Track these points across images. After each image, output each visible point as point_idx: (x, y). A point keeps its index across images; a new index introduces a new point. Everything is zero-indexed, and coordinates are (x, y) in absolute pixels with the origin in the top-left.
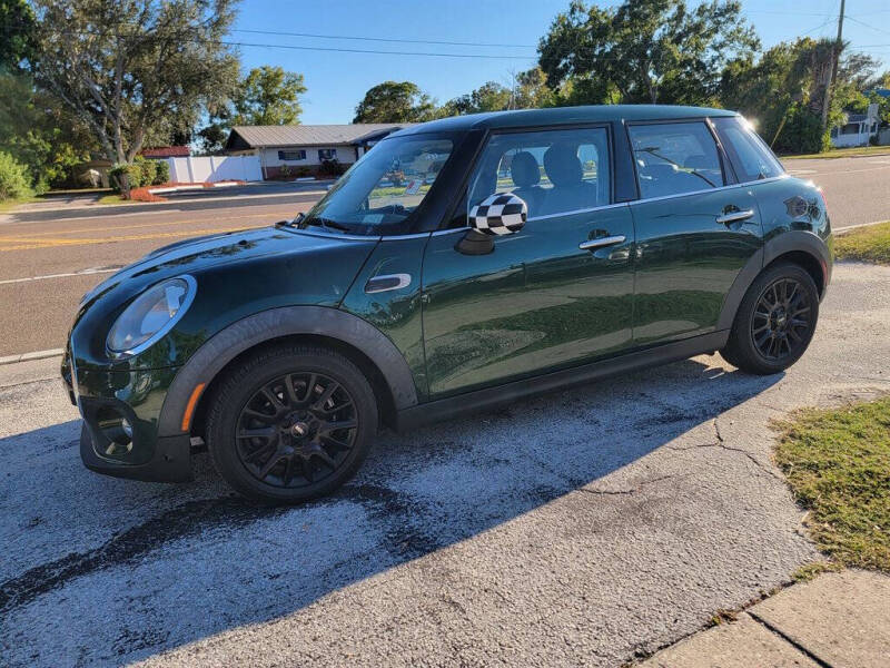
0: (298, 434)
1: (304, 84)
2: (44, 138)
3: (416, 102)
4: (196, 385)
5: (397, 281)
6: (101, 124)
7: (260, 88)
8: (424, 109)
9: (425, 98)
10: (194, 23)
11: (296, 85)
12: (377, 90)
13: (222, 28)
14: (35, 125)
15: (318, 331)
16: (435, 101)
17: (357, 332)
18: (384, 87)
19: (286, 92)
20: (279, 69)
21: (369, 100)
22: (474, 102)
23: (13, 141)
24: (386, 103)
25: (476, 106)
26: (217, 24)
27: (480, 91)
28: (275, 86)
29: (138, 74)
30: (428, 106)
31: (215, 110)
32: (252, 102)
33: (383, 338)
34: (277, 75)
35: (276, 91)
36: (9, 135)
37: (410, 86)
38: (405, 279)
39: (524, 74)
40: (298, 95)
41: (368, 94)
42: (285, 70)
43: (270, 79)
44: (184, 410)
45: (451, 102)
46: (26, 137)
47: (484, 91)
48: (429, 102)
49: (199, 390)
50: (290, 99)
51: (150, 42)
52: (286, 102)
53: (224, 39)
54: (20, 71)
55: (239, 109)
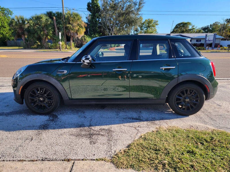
0: (41, 100)
1: (158, 23)
2: (99, 35)
3: (190, 27)
4: (21, 86)
5: (63, 72)
6: (110, 33)
7: (147, 24)
8: (192, 29)
9: (193, 26)
10: (133, 9)
11: (156, 23)
12: (179, 24)
13: (139, 10)
14: (98, 32)
15: (44, 79)
16: (196, 27)
17: (53, 81)
18: (181, 23)
19: (153, 25)
20: (153, 19)
21: (176, 27)
22: (210, 27)
23: (93, 36)
24: (181, 28)
25: (211, 29)
26: (138, 9)
27: (213, 24)
28: (151, 23)
29: (120, 21)
30: (194, 29)
31: (135, 29)
32: (144, 27)
33: (59, 84)
34: (151, 21)
35: (151, 25)
36: (92, 34)
37: (189, 23)
38: (65, 72)
39: (228, 19)
40: (156, 26)
41: (176, 25)
42: (154, 20)
43: (149, 22)
44: (19, 90)
45: (203, 27)
46: (95, 35)
47: (214, 24)
48: (194, 27)
49: (21, 87)
50: (154, 27)
51: (123, 14)
52: (153, 28)
53: (139, 13)
54: (96, 21)
55: (141, 29)
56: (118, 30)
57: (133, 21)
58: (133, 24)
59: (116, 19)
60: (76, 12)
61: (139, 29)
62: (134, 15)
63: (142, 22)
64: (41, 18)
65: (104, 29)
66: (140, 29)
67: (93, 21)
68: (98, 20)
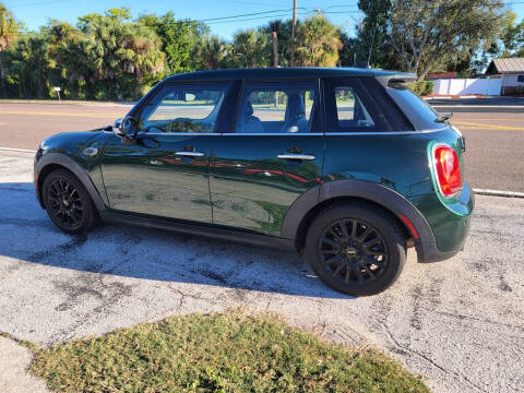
29: (441, 28)
31: (488, 48)
51: (453, 8)
54: (378, 32)
55: (506, 46)
56: (433, 53)
57: (479, 26)
58: (479, 34)
59: (432, 24)
60: (320, 17)
61: (501, 45)
62: (486, 10)
63: (514, 26)
64: (249, 37)
65: (396, 52)
66: (503, 45)
67: (368, 34)
68: (381, 29)
